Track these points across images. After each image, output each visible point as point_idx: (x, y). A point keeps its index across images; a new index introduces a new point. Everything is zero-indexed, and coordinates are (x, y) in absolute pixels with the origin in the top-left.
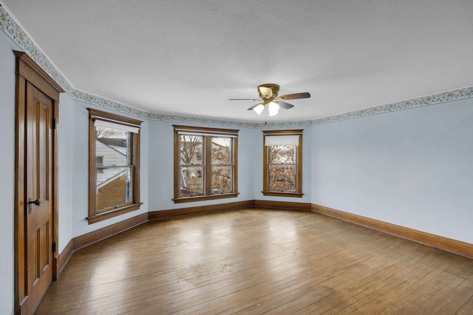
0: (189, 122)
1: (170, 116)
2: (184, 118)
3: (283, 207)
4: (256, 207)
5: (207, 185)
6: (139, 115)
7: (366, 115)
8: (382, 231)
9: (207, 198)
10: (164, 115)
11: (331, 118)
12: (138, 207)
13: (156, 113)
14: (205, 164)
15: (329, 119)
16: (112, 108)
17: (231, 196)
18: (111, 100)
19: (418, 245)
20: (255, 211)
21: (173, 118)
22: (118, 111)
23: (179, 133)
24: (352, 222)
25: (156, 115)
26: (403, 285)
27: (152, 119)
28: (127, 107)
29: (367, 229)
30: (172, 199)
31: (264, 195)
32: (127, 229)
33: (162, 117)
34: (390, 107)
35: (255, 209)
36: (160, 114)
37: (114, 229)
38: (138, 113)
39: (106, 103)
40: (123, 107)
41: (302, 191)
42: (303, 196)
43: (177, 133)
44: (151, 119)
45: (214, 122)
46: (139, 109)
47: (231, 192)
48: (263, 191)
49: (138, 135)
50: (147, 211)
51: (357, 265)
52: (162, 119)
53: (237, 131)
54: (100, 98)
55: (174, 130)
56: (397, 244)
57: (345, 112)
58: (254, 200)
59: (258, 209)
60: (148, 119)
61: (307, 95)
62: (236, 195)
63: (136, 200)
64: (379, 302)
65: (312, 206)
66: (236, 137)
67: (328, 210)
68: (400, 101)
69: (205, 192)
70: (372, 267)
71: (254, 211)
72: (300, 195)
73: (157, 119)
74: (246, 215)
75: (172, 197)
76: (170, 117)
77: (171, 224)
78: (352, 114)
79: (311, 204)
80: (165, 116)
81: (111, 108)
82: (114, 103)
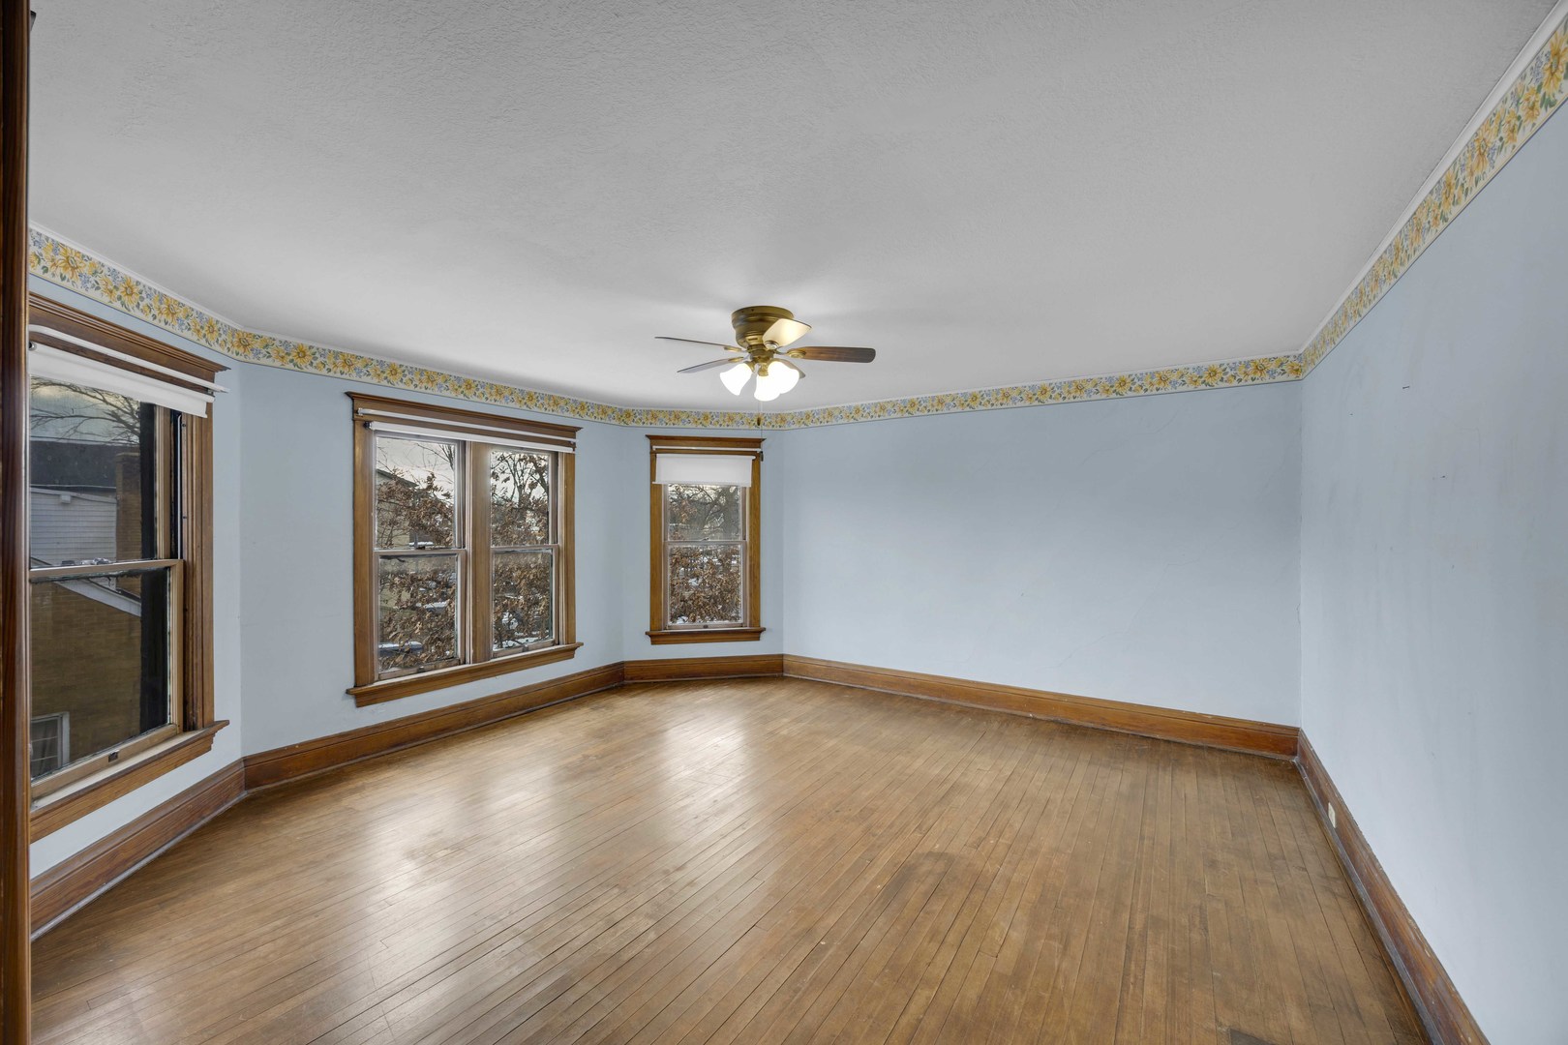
0: (412, 387)
1: (336, 355)
2: (392, 368)
3: (710, 674)
4: (629, 685)
5: (478, 626)
6: (205, 336)
7: (921, 414)
8: (957, 702)
9: (481, 673)
10: (311, 347)
11: (836, 413)
12: (203, 746)
13: (273, 336)
14: (469, 547)
15: (831, 414)
16: (99, 292)
17: (554, 657)
18: (96, 257)
19: (1028, 721)
20: (634, 696)
21: (348, 363)
22: (124, 309)
23: (375, 426)
24: (890, 692)
25: (277, 343)
26: (1048, 807)
27: (255, 361)
28: (162, 297)
29: (927, 703)
30: (348, 692)
31: (653, 643)
32: (166, 847)
33: (302, 354)
34: (971, 401)
35: (630, 690)
36: (294, 341)
37: (114, 855)
38: (202, 328)
39: (73, 269)
40: (144, 295)
41: (759, 621)
42: (763, 635)
43: (366, 425)
44: (251, 358)
45: (499, 392)
46: (208, 313)
47: (553, 643)
48: (649, 630)
49: (205, 425)
50: (237, 756)
51: (955, 788)
52: (303, 363)
53: (572, 431)
54: (47, 239)
55: (355, 412)
56: (995, 725)
57: (874, 402)
58: (622, 664)
59: (640, 688)
60: (238, 357)
61: (865, 355)
62: (569, 653)
63: (199, 712)
64: (1034, 853)
65: (785, 662)
66: (569, 450)
67: (830, 668)
68: (991, 388)
69: (470, 651)
70: (982, 785)
71: (631, 697)
72: (755, 633)
73: (278, 363)
74: (617, 712)
75: (349, 682)
76: (336, 358)
77: (363, 787)
78: (889, 407)
79: (782, 656)
80: (313, 350)
81: (92, 293)
82: (106, 271)
